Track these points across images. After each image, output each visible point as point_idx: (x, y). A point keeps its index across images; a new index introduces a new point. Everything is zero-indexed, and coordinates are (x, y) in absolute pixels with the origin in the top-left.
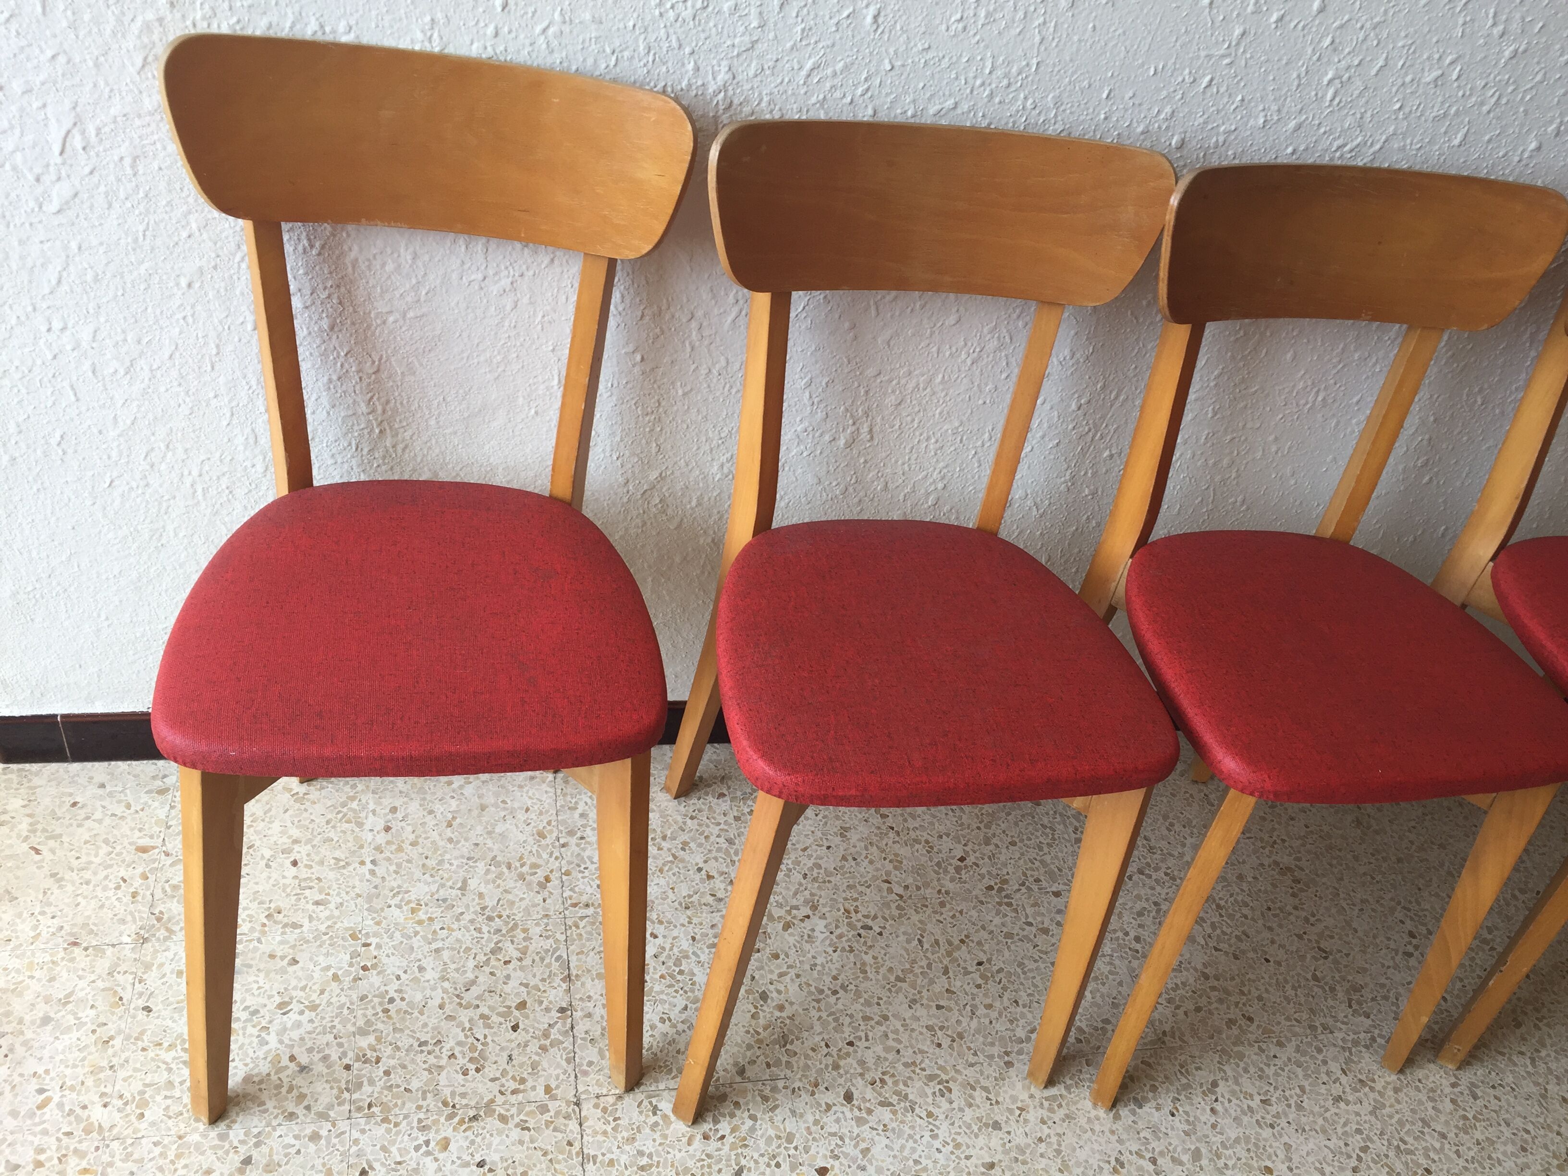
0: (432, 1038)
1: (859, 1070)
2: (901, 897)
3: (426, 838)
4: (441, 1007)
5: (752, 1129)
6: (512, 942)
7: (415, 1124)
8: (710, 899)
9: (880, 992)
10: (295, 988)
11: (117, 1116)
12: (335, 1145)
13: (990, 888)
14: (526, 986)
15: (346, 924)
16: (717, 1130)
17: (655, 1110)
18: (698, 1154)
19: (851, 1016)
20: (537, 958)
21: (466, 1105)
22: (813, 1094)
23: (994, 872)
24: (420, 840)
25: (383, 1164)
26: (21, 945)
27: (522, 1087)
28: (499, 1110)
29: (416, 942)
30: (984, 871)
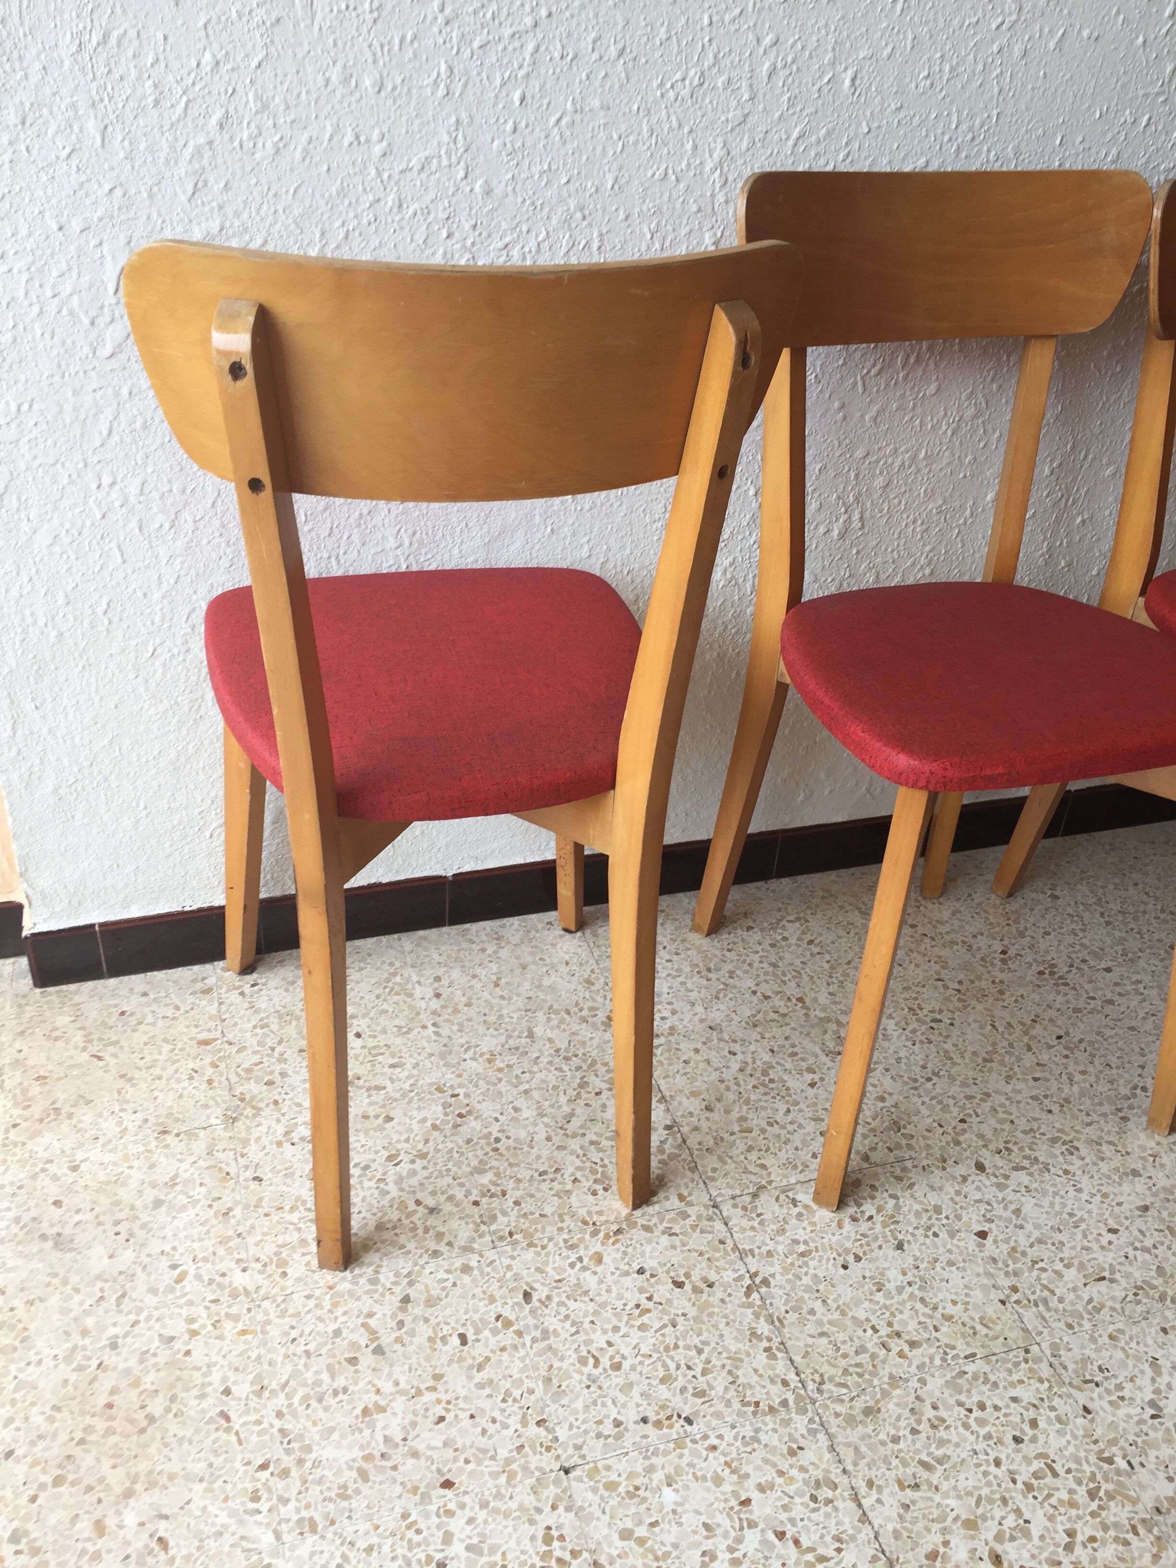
0: (550, 1167)
1: (981, 1143)
4: (548, 1140)
5: (897, 1207)
6: (597, 1076)
7: (562, 1245)
10: (398, 1142)
11: (260, 1278)
12: (488, 1274)
15: (429, 1080)
16: (863, 1212)
17: (794, 1202)
18: (853, 1235)
21: (606, 1221)
22: (944, 1169)
26: (110, 1141)
27: (653, 1199)
28: (641, 1221)
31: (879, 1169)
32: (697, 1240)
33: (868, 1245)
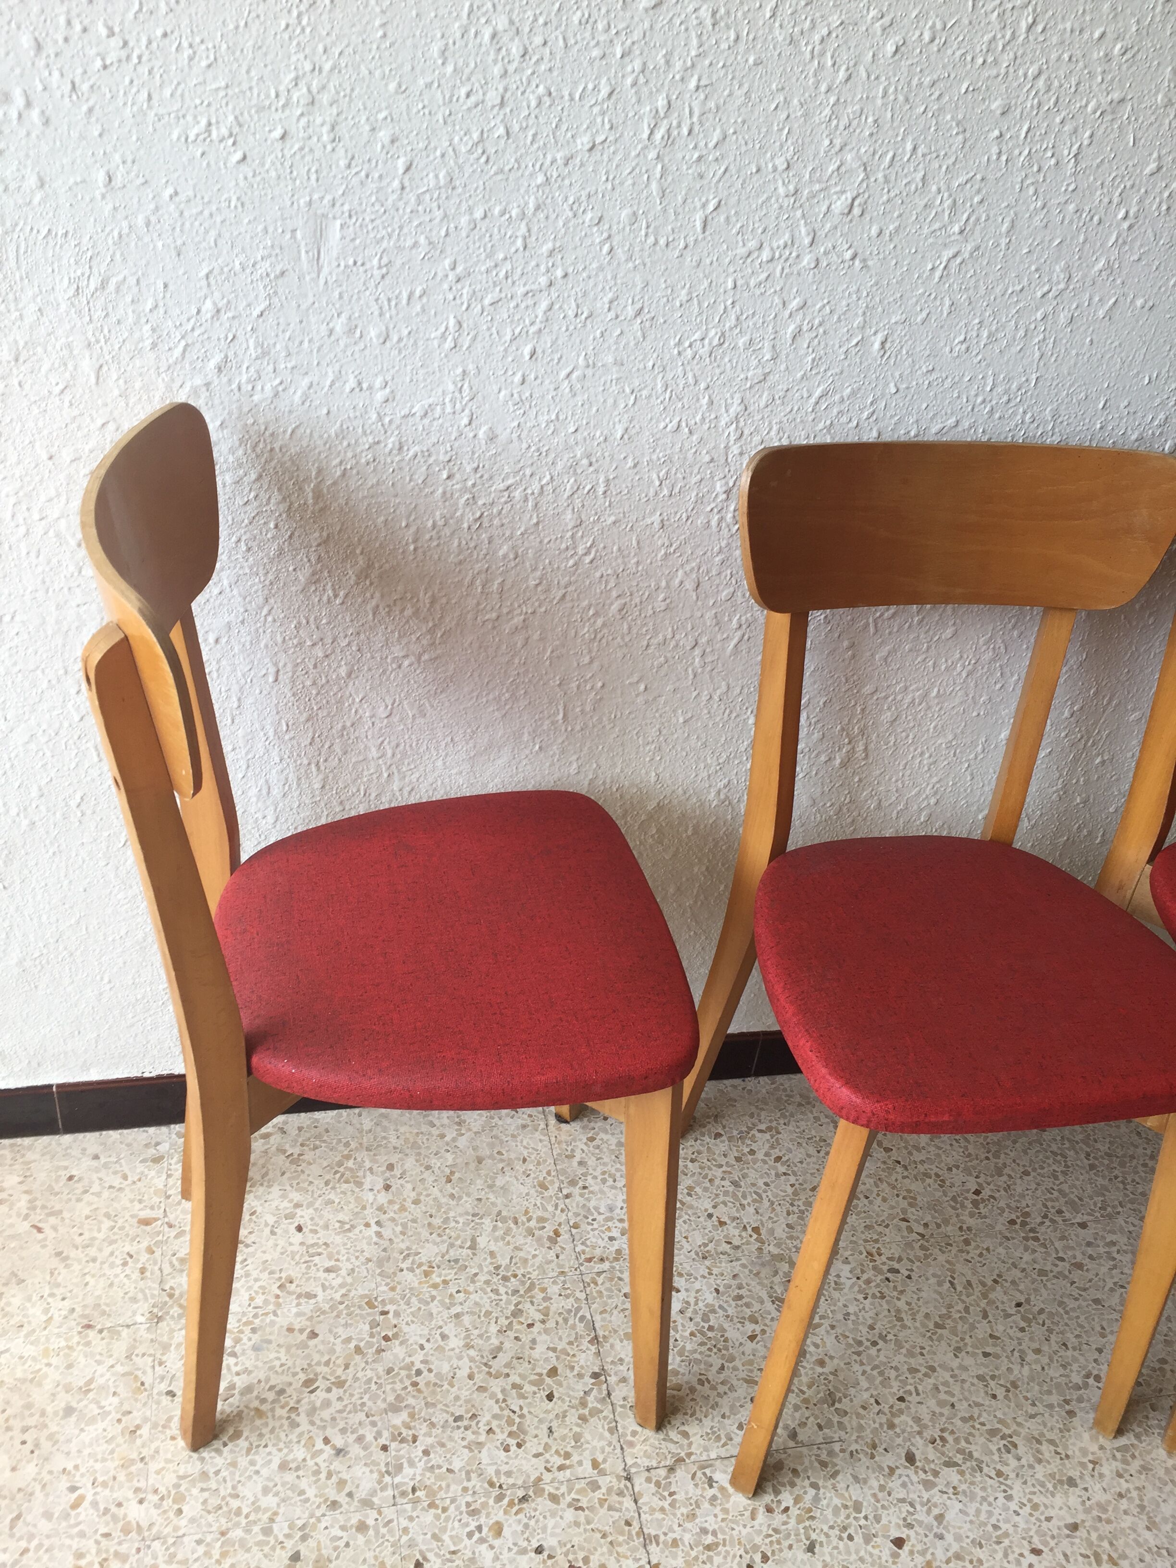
0: (467, 1412)
1: (916, 1429)
2: (923, 1236)
3: (428, 1195)
4: (471, 1377)
5: (816, 1499)
6: (532, 1303)
7: (464, 1508)
8: (726, 1247)
9: (920, 1341)
10: (318, 1363)
11: (155, 1513)
12: (383, 1536)
13: (1012, 1222)
14: (554, 1350)
15: (361, 1292)
16: (779, 1502)
17: (711, 1482)
18: (764, 1529)
19: (896, 1369)
20: (560, 1320)
21: (514, 1485)
22: (872, 1457)
23: (1013, 1205)
24: (422, 1198)
25: (437, 1555)
26: (34, 1331)
27: (568, 1462)
28: (549, 1489)
29: (434, 1307)
30: (1002, 1204)
31: (805, 1450)
32: (604, 1519)
33: (779, 1542)
